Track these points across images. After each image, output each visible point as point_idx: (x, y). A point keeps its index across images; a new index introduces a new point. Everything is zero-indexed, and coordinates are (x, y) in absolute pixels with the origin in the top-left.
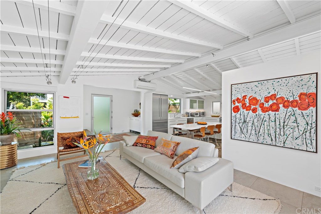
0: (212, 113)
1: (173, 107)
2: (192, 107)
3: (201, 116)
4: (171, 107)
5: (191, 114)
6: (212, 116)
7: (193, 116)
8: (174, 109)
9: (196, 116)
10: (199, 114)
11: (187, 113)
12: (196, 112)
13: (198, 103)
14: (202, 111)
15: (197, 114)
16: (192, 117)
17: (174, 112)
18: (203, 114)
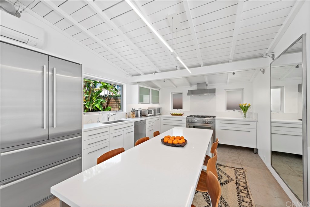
0: (171, 110)
1: (115, 101)
2: (141, 101)
3: (156, 114)
4: (111, 102)
5: (141, 111)
6: (173, 115)
7: (145, 116)
8: (116, 104)
9: (148, 115)
10: (153, 112)
11: (134, 111)
12: (149, 108)
13: (152, 95)
14: (156, 106)
15: (150, 112)
16: (143, 118)
17: (115, 109)
18: (159, 110)
